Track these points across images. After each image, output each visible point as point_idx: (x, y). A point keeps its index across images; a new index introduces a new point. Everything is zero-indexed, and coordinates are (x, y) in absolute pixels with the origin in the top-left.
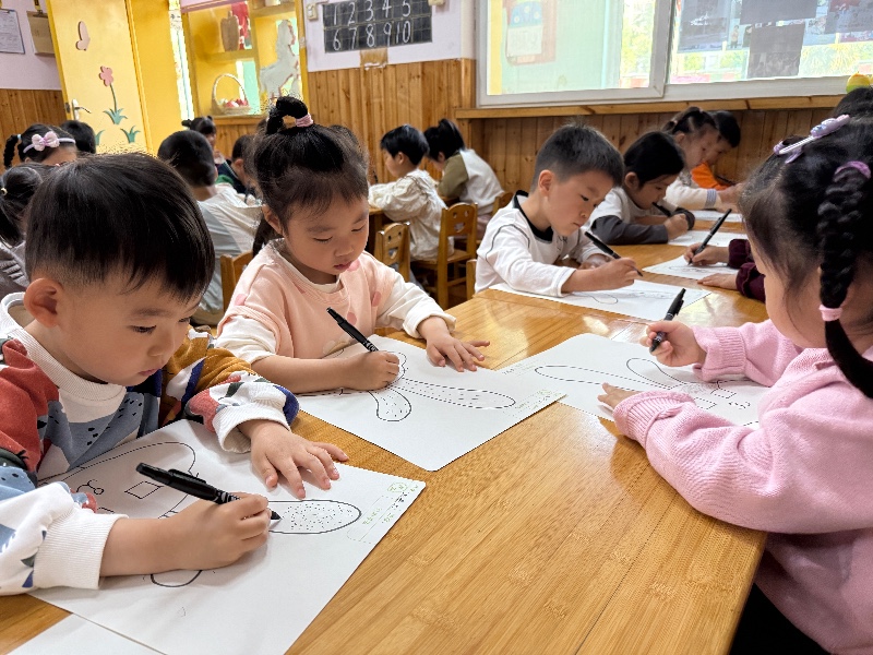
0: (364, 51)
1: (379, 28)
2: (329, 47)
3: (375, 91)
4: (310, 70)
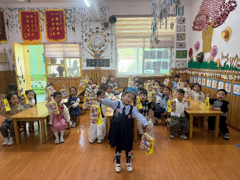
0: (96, 67)
1: (99, 64)
2: (87, 66)
3: (98, 73)
4: (82, 69)
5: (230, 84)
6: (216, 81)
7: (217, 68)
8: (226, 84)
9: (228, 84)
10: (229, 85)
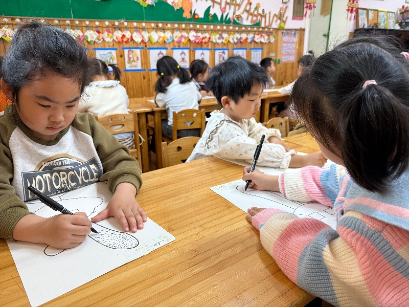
5: (226, 52)
6: (187, 52)
7: (185, 19)
8: (217, 52)
9: (222, 51)
10: (224, 53)
